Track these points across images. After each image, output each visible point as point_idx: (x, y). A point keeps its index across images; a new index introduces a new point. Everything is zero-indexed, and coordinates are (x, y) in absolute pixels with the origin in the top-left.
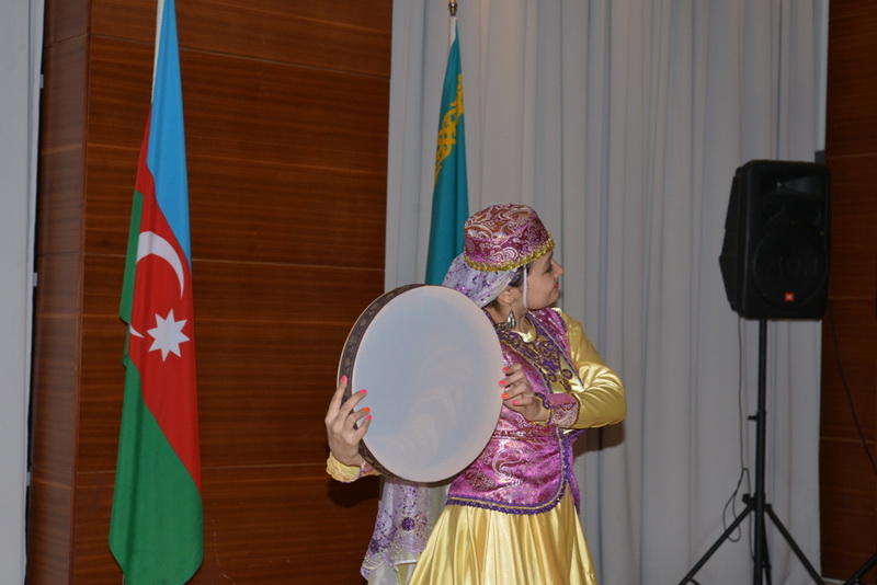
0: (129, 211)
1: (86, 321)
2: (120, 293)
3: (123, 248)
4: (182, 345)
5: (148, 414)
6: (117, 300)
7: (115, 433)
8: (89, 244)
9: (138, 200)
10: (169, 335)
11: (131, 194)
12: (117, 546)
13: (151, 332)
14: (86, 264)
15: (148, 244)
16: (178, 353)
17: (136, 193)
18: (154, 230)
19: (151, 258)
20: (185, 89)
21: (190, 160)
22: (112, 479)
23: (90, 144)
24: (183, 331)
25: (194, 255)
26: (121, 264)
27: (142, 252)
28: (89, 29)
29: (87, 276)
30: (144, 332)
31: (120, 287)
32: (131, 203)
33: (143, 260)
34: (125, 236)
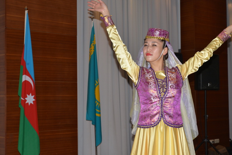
0: (19, 70)
1: (7, 97)
2: (18, 90)
3: (18, 79)
4: (33, 101)
5: (26, 118)
6: (17, 92)
7: (18, 124)
8: (7, 78)
9: (22, 67)
10: (30, 99)
11: (20, 66)
12: (20, 150)
13: (26, 99)
14: (7, 83)
15: (25, 78)
16: (33, 103)
17: (21, 66)
18: (26, 74)
19: (26, 81)
20: (32, 40)
21: (33, 57)
22: (18, 135)
23: (7, 54)
24: (34, 98)
25: (35, 80)
26: (18, 83)
27: (23, 80)
28: (6, 26)
29: (7, 86)
30: (24, 99)
31: (18, 88)
32: (20, 68)
33: (24, 82)
34: (19, 76)
